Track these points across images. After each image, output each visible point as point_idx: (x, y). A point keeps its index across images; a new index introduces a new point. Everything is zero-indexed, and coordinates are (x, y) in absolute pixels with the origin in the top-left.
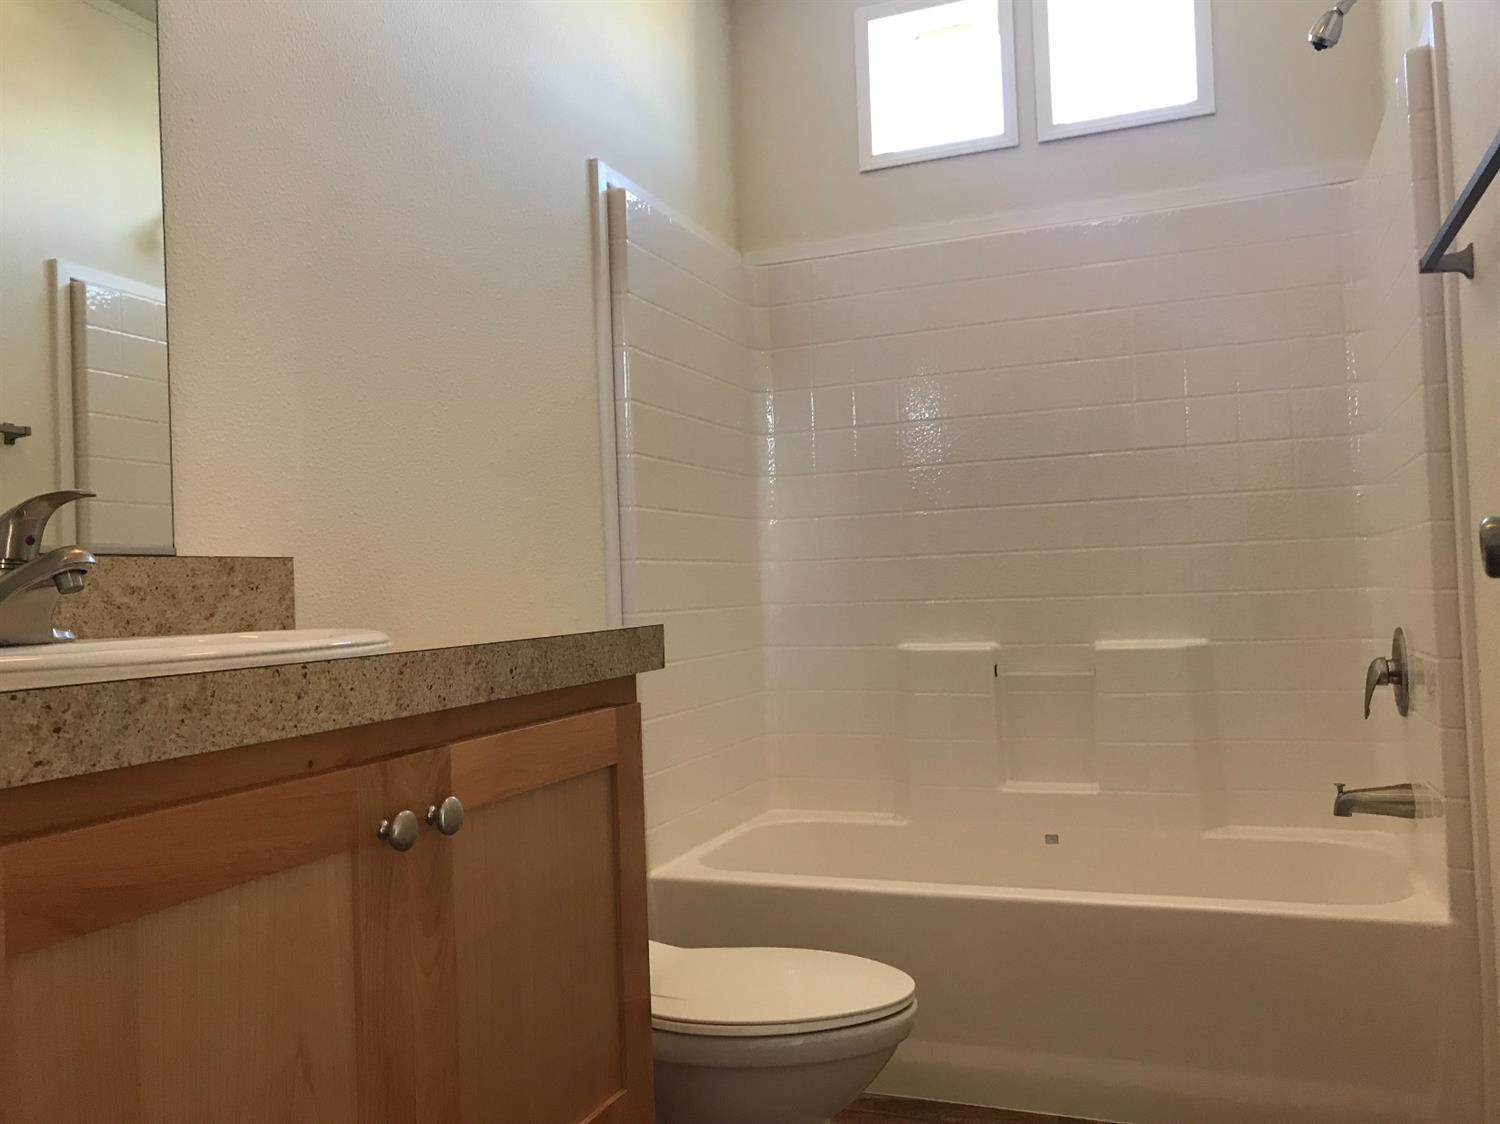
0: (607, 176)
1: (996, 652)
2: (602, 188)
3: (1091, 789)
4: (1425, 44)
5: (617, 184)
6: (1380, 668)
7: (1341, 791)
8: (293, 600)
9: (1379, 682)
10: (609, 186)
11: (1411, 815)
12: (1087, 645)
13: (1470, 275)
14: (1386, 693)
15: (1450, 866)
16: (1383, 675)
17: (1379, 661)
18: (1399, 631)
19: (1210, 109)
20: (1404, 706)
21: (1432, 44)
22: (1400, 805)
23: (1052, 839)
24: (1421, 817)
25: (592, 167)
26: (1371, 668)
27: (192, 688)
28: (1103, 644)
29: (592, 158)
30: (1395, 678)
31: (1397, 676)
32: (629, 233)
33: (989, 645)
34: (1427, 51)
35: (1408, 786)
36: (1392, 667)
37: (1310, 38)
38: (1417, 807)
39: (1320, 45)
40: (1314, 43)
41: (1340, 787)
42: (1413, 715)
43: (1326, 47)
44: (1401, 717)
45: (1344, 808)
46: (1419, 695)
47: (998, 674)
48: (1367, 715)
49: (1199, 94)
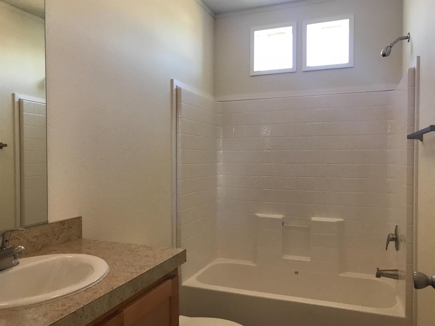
0: (176, 83)
1: (283, 218)
2: (175, 87)
3: (308, 259)
4: (414, 67)
5: (179, 86)
6: (391, 236)
7: (378, 270)
8: (81, 229)
9: (390, 241)
10: (177, 86)
11: (397, 279)
12: (309, 218)
13: (422, 140)
14: (392, 244)
15: (406, 301)
16: (392, 239)
17: (391, 235)
18: (397, 226)
19: (352, 66)
20: (397, 248)
21: (416, 68)
22: (394, 275)
23: (297, 273)
24: (400, 279)
25: (172, 81)
26: (389, 236)
28: (314, 219)
29: (172, 79)
30: (395, 240)
31: (395, 239)
32: (182, 101)
33: (280, 216)
34: (414, 70)
35: (397, 270)
36: (394, 236)
37: (381, 53)
38: (399, 277)
39: (384, 55)
40: (382, 55)
41: (378, 269)
42: (399, 251)
43: (386, 56)
44: (396, 251)
45: (378, 276)
46: (401, 244)
47: (284, 225)
48: (387, 249)
49: (349, 61)
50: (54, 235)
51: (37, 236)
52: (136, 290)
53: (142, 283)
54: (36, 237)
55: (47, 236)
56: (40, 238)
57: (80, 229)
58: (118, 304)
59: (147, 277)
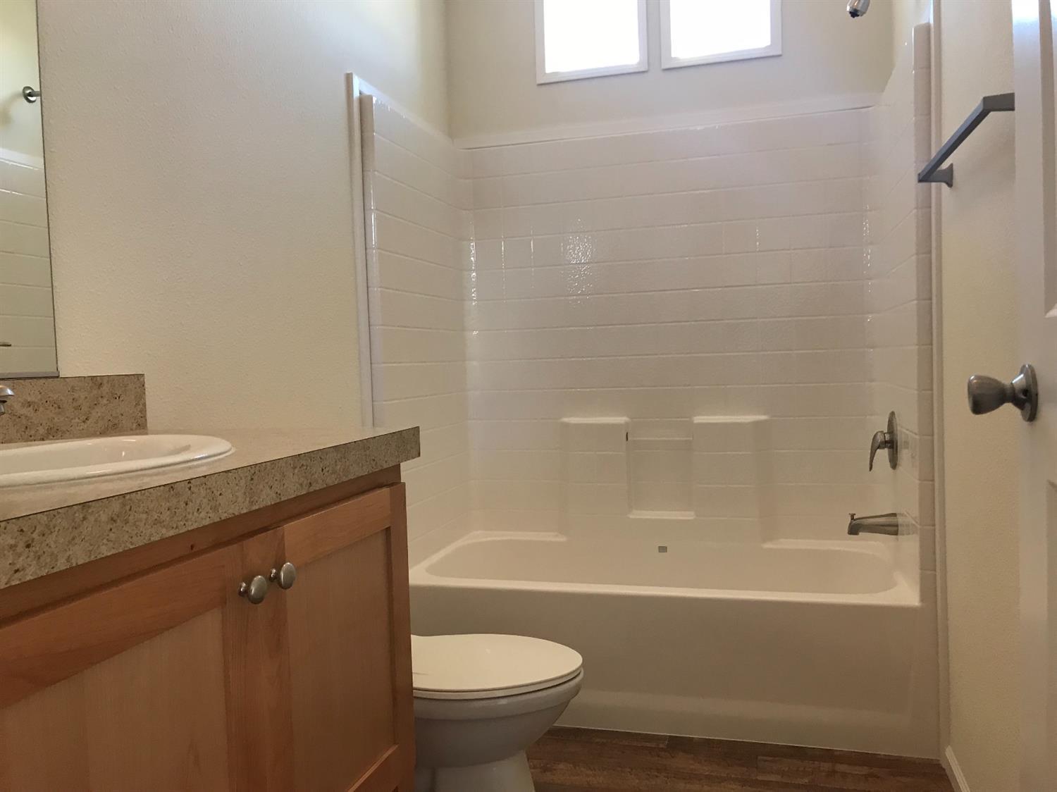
0: (359, 86)
1: (627, 424)
2: (356, 94)
3: (689, 516)
4: (926, 22)
5: (367, 92)
6: (880, 438)
7: (852, 519)
8: (144, 405)
9: (879, 447)
10: (360, 93)
11: (896, 533)
12: (688, 419)
13: (950, 185)
14: (883, 454)
15: (921, 569)
16: (881, 443)
17: (879, 434)
18: (893, 414)
19: (779, 52)
20: (894, 463)
21: (932, 22)
22: (889, 527)
23: (663, 549)
24: (903, 534)
25: (349, 79)
26: (875, 436)
27: (116, 506)
28: (699, 419)
29: (349, 72)
30: (889, 445)
31: (890, 443)
32: (375, 128)
33: (621, 420)
34: (928, 27)
35: (894, 515)
36: (887, 437)
37: (848, 9)
38: (900, 528)
39: (854, 14)
40: (850, 12)
41: (852, 516)
42: (900, 469)
43: (858, 16)
44: (891, 469)
45: (855, 529)
46: (904, 455)
47: (629, 439)
48: (871, 468)
49: (772, 41)
50: (76, 408)
51: (35, 403)
52: (310, 483)
53: (323, 470)
54: (30, 406)
55: (59, 408)
56: (41, 409)
57: (141, 406)
58: (270, 504)
59: (334, 460)
